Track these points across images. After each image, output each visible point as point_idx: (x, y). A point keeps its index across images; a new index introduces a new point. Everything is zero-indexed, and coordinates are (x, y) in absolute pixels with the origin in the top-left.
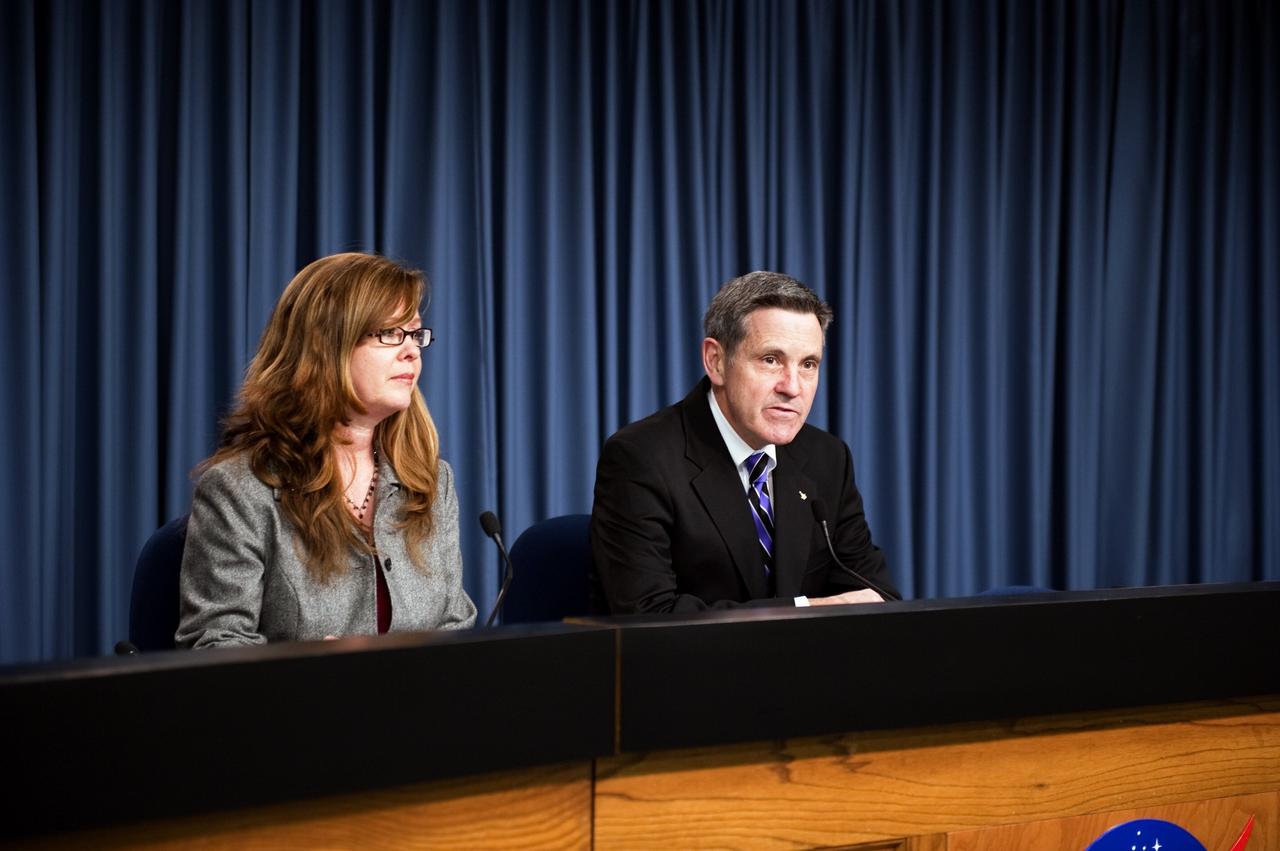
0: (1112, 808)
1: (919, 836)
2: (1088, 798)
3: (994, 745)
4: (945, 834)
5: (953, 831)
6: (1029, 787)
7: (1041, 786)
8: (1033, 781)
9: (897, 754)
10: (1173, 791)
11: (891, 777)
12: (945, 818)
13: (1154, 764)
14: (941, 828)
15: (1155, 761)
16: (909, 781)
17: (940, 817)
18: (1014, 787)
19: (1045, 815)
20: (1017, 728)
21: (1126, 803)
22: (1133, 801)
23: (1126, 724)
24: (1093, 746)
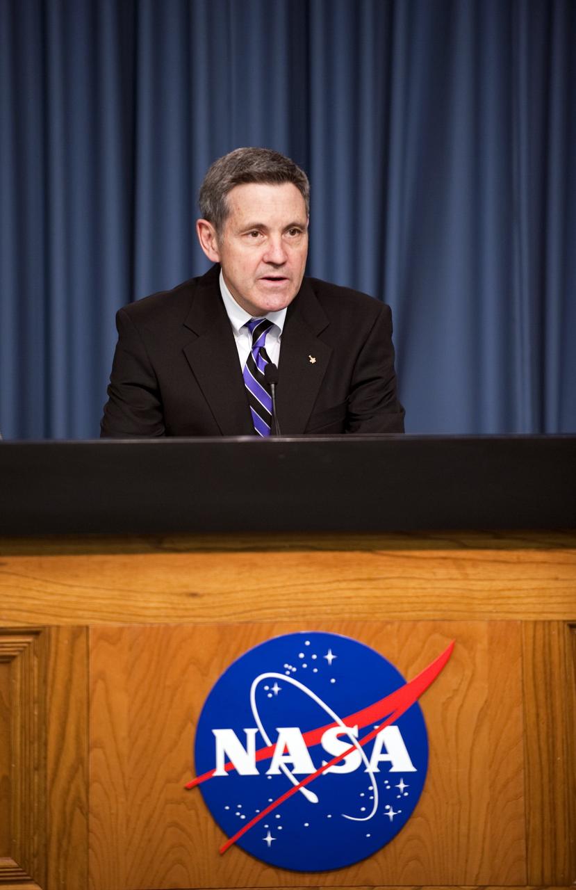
0: (279, 619)
1: (58, 627)
2: (248, 608)
3: (140, 558)
4: (87, 627)
5: (95, 623)
6: (180, 595)
7: (194, 595)
8: (185, 590)
9: (35, 559)
10: (354, 611)
11: (27, 577)
12: (87, 614)
13: (328, 585)
14: (83, 622)
15: (329, 582)
16: (47, 581)
17: (80, 613)
18: (164, 593)
19: (199, 620)
20: (166, 546)
21: (296, 616)
22: (304, 615)
23: (292, 548)
24: (254, 565)
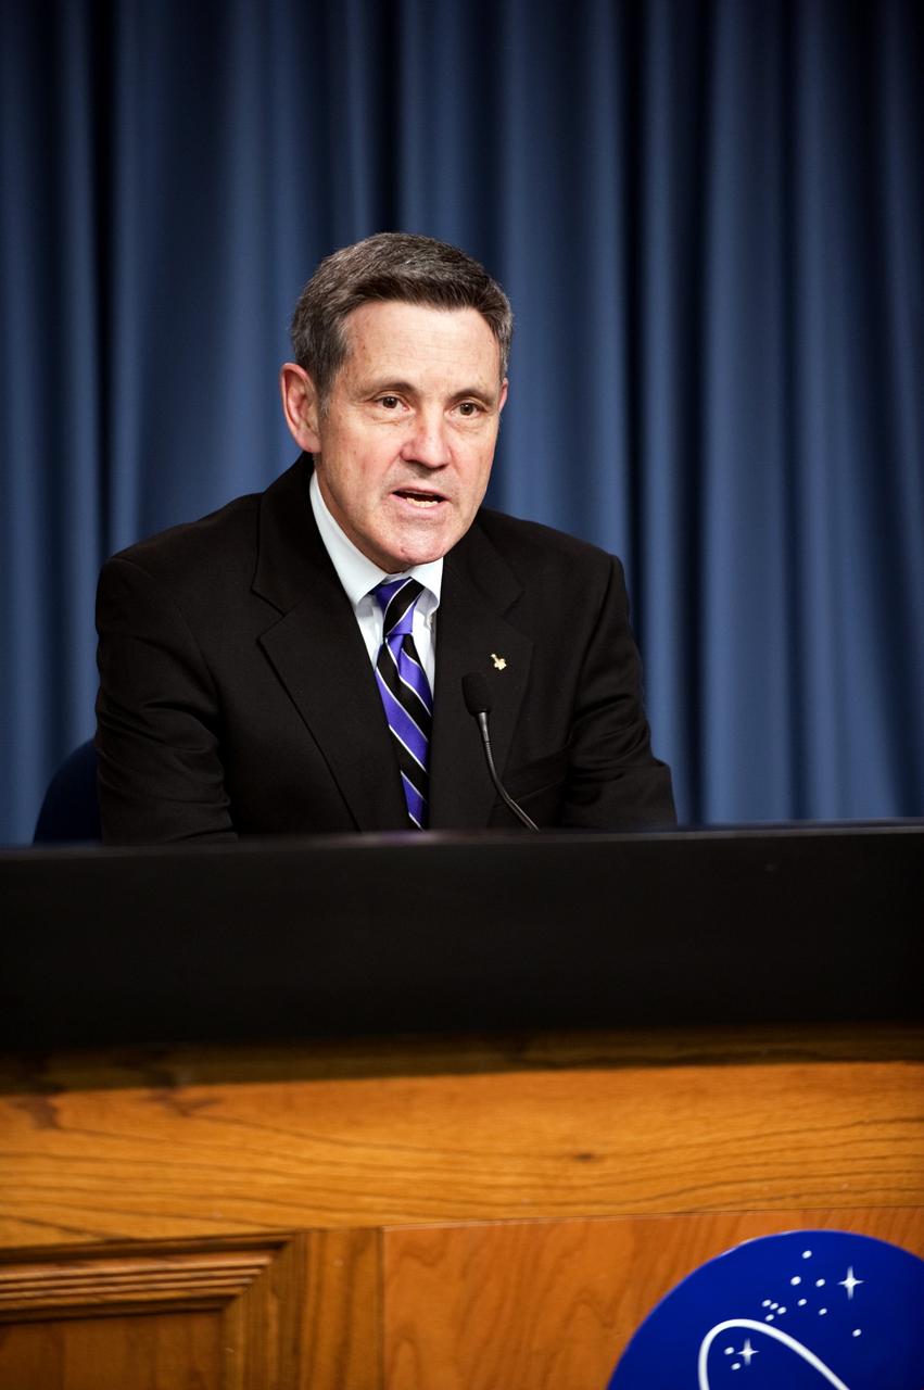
0: (749, 1206)
1: (323, 1232)
2: (690, 1184)
3: (482, 1082)
4: (379, 1230)
5: (396, 1223)
6: (558, 1157)
7: (586, 1158)
8: (568, 1148)
9: (276, 1090)
10: (892, 1185)
11: (262, 1127)
12: (380, 1202)
13: (842, 1132)
14: (370, 1220)
15: (846, 1127)
16: (300, 1135)
17: (367, 1200)
18: (527, 1156)
19: (595, 1209)
20: (532, 1054)
21: (781, 1198)
22: (797, 1196)
23: (774, 1057)
24: (700, 1093)
